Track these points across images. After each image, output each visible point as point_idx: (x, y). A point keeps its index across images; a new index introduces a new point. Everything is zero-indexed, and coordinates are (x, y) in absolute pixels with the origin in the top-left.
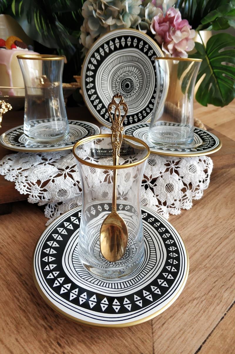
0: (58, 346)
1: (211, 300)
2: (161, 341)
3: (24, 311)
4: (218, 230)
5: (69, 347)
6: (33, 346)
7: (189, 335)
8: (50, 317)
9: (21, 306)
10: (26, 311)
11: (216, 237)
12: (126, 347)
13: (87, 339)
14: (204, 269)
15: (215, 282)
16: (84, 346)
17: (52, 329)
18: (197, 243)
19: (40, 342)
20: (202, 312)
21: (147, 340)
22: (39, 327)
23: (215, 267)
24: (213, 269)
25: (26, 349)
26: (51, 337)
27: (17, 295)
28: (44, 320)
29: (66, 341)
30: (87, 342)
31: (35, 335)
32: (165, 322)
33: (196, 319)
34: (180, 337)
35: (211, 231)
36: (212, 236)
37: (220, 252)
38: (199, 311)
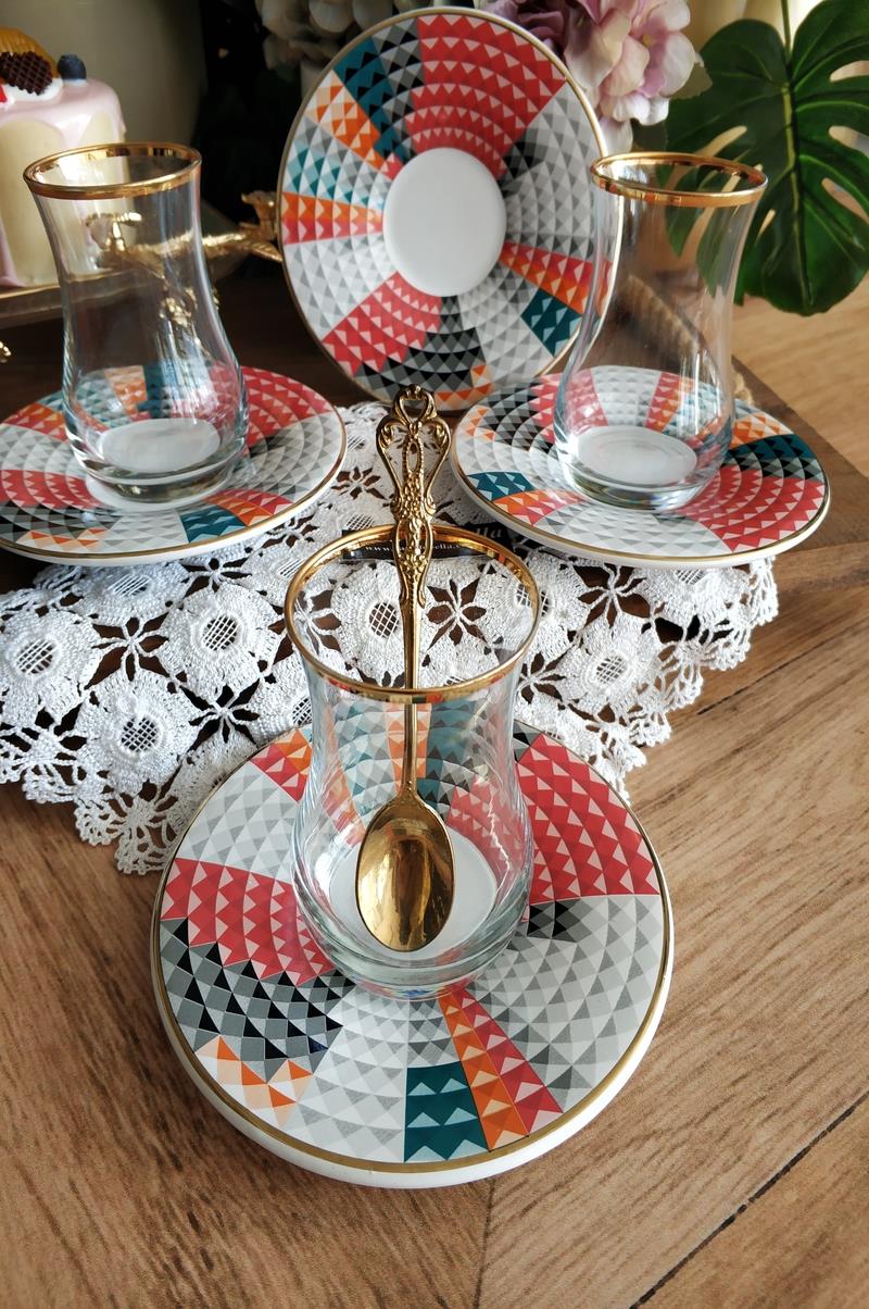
0: (188, 1226)
1: (706, 1147)
2: (507, 1268)
3: (103, 1090)
4: (799, 872)
5: (224, 1236)
6: (118, 1215)
7: (602, 1261)
8: (178, 1125)
9: (94, 1070)
10: (109, 1091)
11: (785, 899)
12: (396, 1267)
13: (279, 1220)
14: (711, 1025)
15: (735, 1083)
16: (267, 1242)
17: (179, 1167)
18: (709, 914)
19: (139, 1203)
20: (664, 1187)
21: (464, 1255)
22: (143, 1152)
23: (750, 1020)
24: (740, 1028)
25: (96, 1219)
26: (173, 1194)
27: (87, 1030)
28: (158, 1132)
29: (214, 1215)
30: (277, 1229)
31: (127, 1177)
32: (535, 1202)
33: (638, 1209)
34: (572, 1265)
35: (770, 874)
36: (770, 895)
37: (785, 963)
38: (655, 1182)
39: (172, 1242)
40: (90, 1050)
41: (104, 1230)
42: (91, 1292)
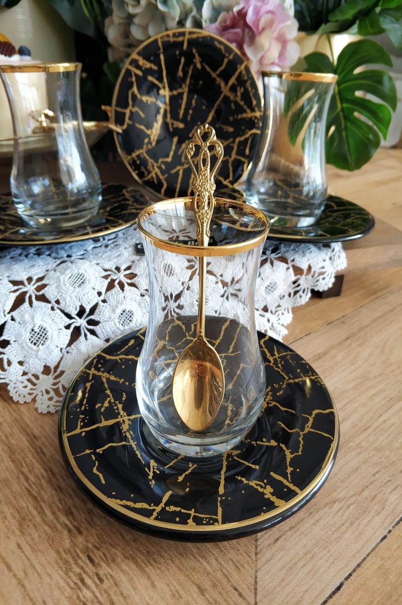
0: (88, 562)
1: (365, 505)
2: (270, 570)
3: (35, 498)
5: (108, 565)
6: (46, 559)
7: (320, 562)
8: (79, 512)
9: (30, 489)
10: (38, 498)
12: (208, 574)
13: (140, 555)
15: (374, 475)
16: (133, 566)
17: (80, 533)
19: (58, 552)
20: (347, 524)
21: (245, 565)
22: (59, 526)
23: (376, 447)
25: (33, 562)
26: (77, 546)
27: (25, 470)
28: (68, 517)
29: (102, 555)
30: (138, 560)
31: (51, 540)
32: (280, 536)
33: (336, 535)
34: (305, 565)
38: (342, 523)
39: (78, 570)
40: (27, 479)
41: (38, 567)
42: (31, 600)
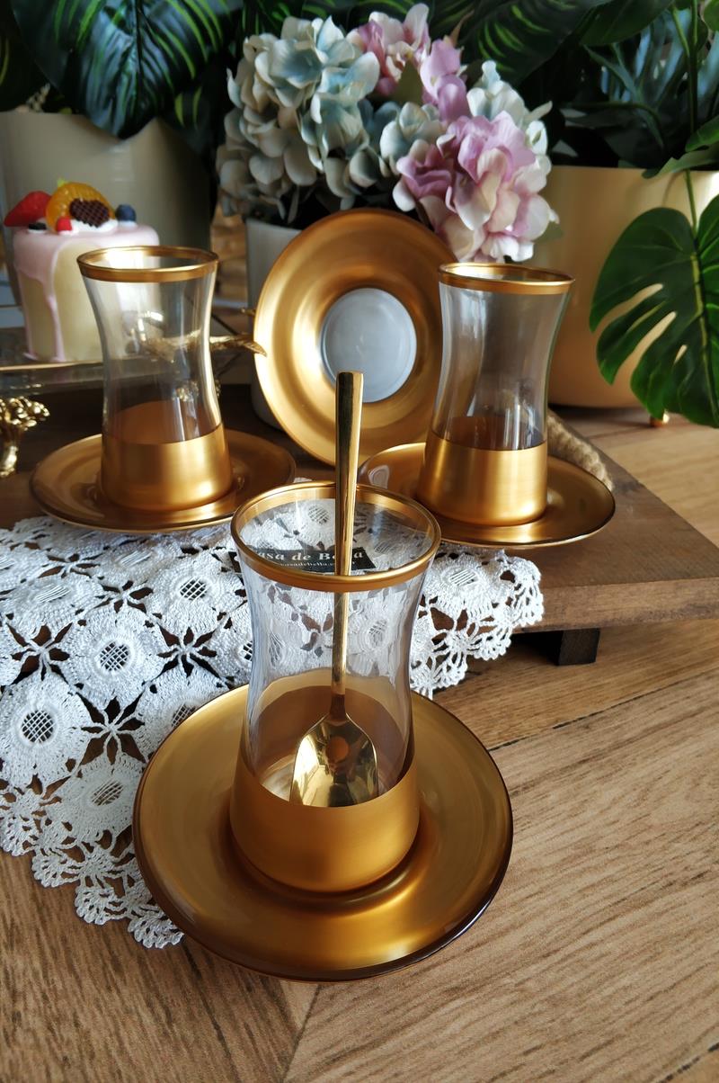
4: (624, 869)
11: (607, 891)
14: (513, 995)
18: (531, 896)
24: (542, 1002)
35: (596, 868)
36: (593, 886)
37: (597, 949)
